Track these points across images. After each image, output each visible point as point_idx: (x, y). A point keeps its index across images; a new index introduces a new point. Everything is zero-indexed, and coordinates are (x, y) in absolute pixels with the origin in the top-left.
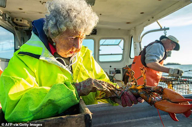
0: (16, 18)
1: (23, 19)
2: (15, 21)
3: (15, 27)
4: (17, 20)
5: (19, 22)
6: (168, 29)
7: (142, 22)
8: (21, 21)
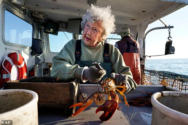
0: (34, 12)
1: (39, 13)
2: (33, 15)
3: (33, 20)
4: (35, 14)
5: (36, 16)
6: (172, 27)
7: (146, 20)
8: (38, 15)
